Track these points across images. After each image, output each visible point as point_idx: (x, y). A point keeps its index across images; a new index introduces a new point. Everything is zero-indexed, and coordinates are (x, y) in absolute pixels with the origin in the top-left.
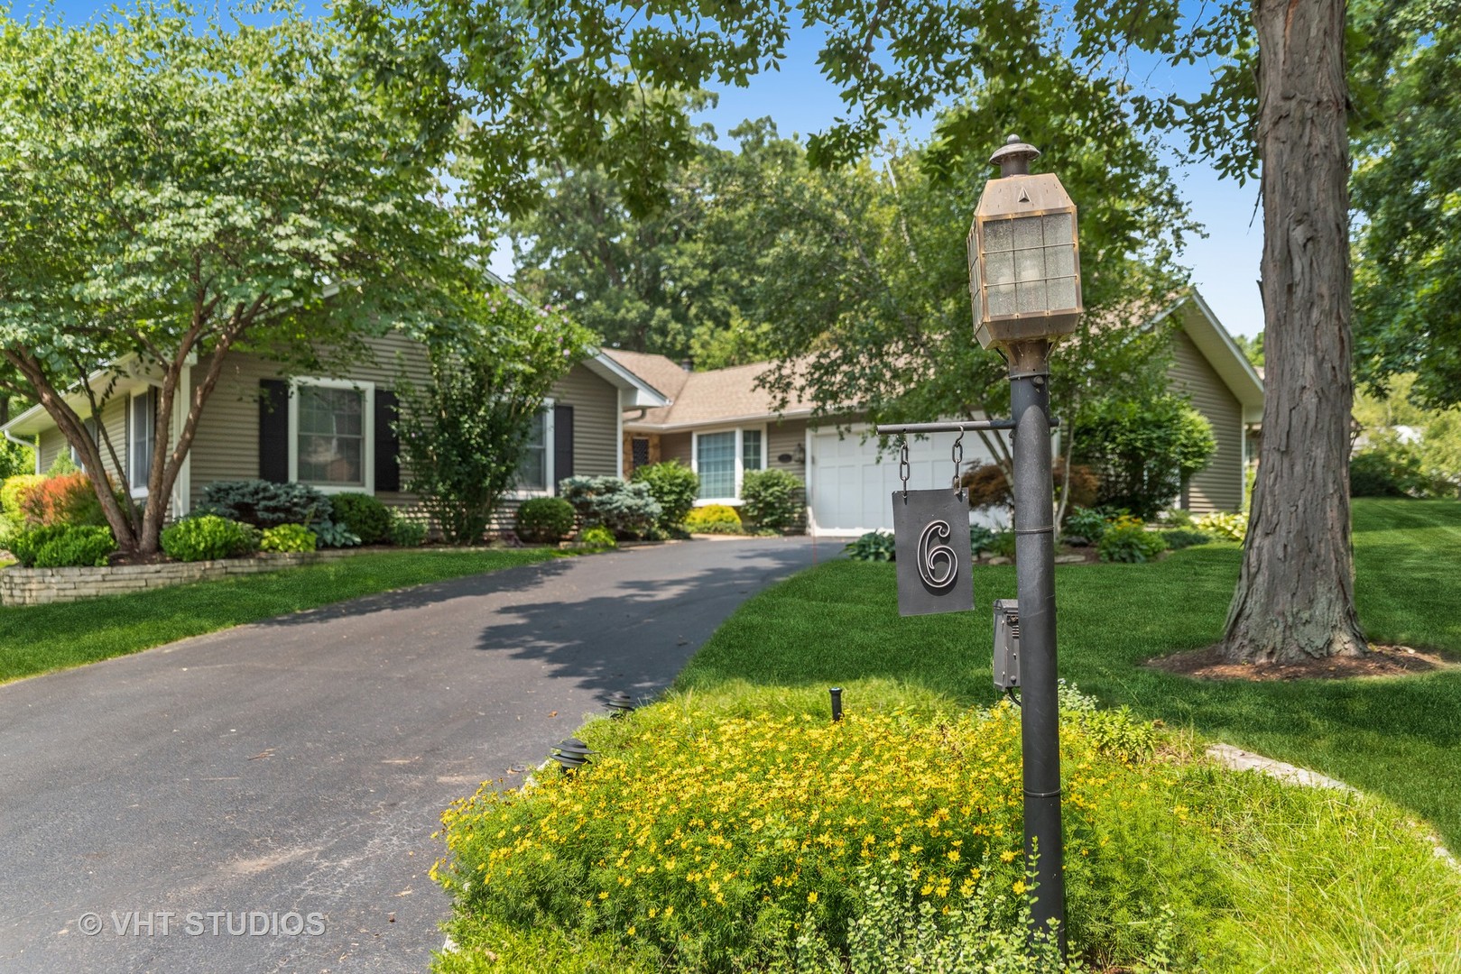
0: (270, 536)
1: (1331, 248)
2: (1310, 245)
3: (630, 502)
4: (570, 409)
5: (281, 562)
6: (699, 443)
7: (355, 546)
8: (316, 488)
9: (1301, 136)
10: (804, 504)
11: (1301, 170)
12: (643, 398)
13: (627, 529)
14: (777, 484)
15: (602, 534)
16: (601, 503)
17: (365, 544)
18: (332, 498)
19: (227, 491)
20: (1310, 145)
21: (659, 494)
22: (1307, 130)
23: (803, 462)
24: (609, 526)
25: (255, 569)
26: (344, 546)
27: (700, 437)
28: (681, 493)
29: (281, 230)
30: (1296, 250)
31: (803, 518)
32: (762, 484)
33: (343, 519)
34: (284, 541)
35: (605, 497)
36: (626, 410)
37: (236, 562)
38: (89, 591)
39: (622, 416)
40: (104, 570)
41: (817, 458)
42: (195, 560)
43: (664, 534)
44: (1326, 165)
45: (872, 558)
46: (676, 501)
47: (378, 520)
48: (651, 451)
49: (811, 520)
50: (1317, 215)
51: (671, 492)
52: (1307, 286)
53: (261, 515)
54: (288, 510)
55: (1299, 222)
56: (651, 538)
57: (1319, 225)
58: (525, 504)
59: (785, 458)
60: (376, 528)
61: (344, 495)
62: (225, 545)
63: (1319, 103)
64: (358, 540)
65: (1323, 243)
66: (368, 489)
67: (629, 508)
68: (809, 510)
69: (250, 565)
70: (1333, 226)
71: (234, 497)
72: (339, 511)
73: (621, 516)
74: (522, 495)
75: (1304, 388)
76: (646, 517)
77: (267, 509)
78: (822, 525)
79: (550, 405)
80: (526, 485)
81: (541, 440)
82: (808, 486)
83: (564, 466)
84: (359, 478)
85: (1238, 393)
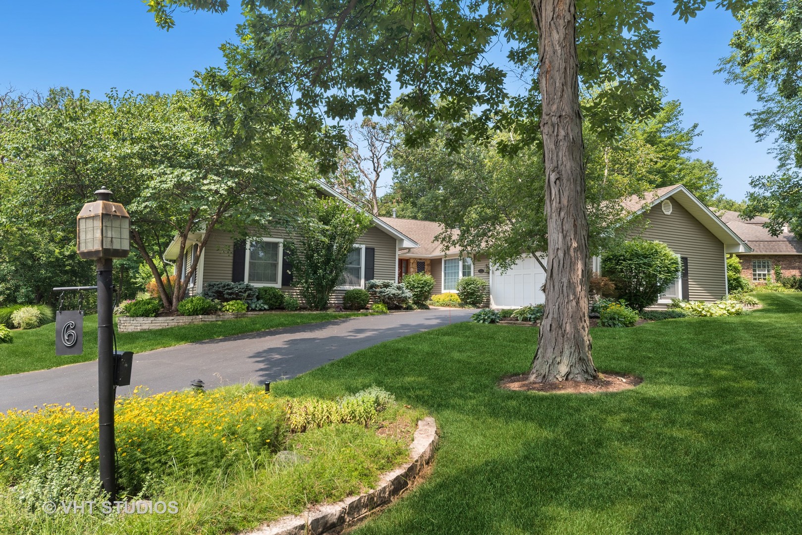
0: (228, 305)
1: (569, 183)
2: (558, 182)
3: (394, 292)
4: (373, 249)
5: (227, 317)
6: (445, 264)
7: (265, 309)
8: (252, 284)
9: (553, 132)
10: (489, 293)
11: (554, 147)
12: (406, 244)
13: (395, 304)
14: (473, 284)
15: (381, 306)
16: (381, 292)
17: (271, 309)
18: (259, 289)
19: (213, 286)
20: (557, 135)
21: (412, 288)
22: (556, 129)
23: (489, 273)
24: (384, 302)
25: (214, 319)
26: (260, 310)
27: (445, 261)
28: (423, 287)
29: (205, 182)
30: (552, 184)
31: (488, 301)
32: (466, 283)
33: (262, 298)
34: (231, 307)
35: (383, 290)
36: (401, 249)
37: (206, 316)
38: (146, 327)
39: (398, 253)
40: (152, 319)
42: (189, 315)
43: (415, 307)
44: (566, 144)
45: (481, 321)
46: (421, 291)
47: (278, 298)
48: (426, 267)
49: (492, 301)
50: (562, 168)
51: (418, 287)
52: (558, 201)
53: (226, 296)
54: (237, 294)
55: (553, 171)
56: (409, 308)
57: (563, 172)
58: (347, 292)
59: (481, 271)
60: (276, 302)
61: (264, 287)
62: (202, 309)
63: (560, 117)
64: (266, 307)
65: (565, 181)
66: (278, 285)
67: (394, 294)
68: (491, 296)
69: (211, 318)
70: (570, 173)
71: (215, 288)
72: (261, 295)
73: (389, 298)
74: (347, 287)
75: (558, 249)
76: (404, 300)
77: (228, 293)
78: (497, 304)
79: (363, 247)
80: (351, 283)
81: (359, 263)
82: (491, 284)
83: (370, 275)
84: (274, 280)
85: (720, 238)
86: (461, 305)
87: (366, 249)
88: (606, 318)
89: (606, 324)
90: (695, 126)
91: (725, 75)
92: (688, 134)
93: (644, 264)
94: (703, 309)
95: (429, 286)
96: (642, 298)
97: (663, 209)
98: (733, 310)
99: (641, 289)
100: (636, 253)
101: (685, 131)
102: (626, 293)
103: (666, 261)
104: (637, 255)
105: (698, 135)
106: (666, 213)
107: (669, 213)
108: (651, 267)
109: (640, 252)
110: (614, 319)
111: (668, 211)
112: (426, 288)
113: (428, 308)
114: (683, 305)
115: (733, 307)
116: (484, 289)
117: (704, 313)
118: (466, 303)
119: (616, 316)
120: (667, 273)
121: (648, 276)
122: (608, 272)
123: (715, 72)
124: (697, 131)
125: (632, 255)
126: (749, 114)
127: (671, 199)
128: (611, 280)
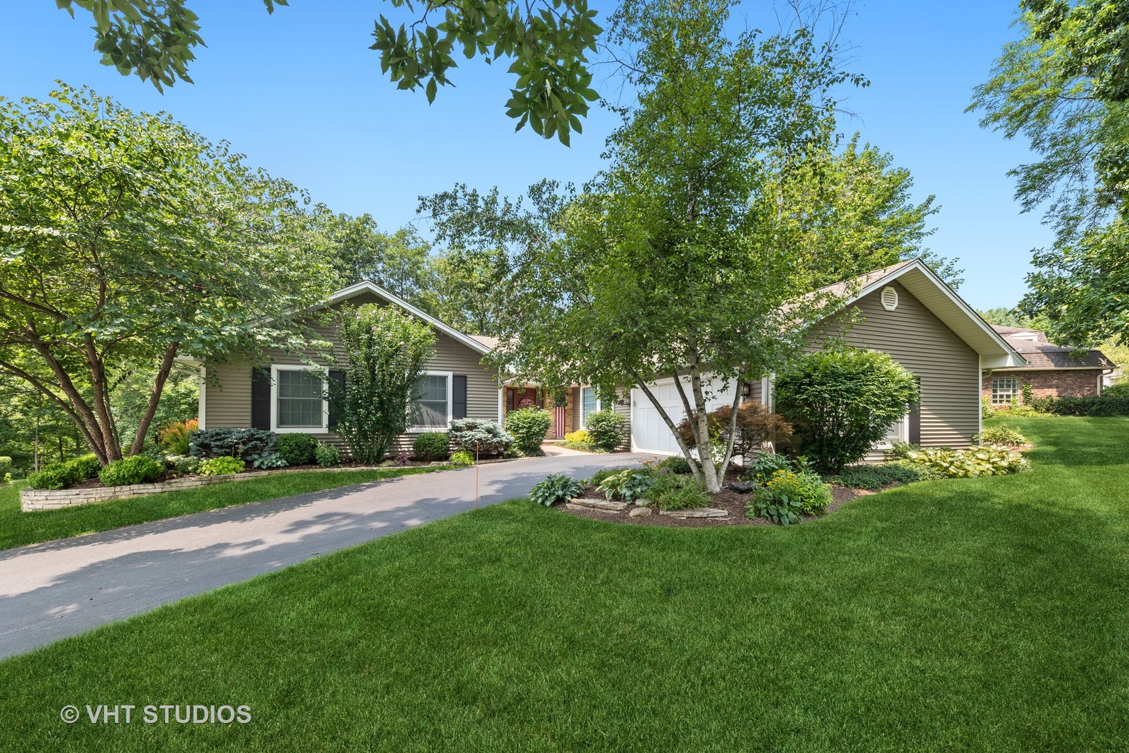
0: (206, 465)
4: (465, 377)
6: (584, 393)
7: (275, 467)
10: (629, 432)
13: (488, 452)
15: (462, 456)
17: (287, 466)
21: (516, 428)
23: (630, 405)
24: (467, 450)
26: (266, 469)
27: (584, 390)
28: (530, 428)
31: (629, 442)
32: (595, 420)
37: (142, 486)
41: (637, 402)
42: (113, 485)
43: (523, 453)
46: (528, 433)
49: (634, 443)
51: (523, 428)
53: (214, 450)
56: (513, 456)
58: (420, 436)
59: (619, 402)
60: (302, 455)
61: (288, 435)
64: (281, 463)
66: (323, 429)
67: (481, 439)
68: (632, 436)
72: (278, 446)
73: (473, 445)
74: (427, 429)
76: (502, 445)
77: (217, 446)
78: (639, 446)
79: (450, 375)
80: (433, 423)
81: (445, 396)
82: (632, 420)
83: (460, 411)
84: (318, 423)
85: (973, 347)
86: (592, 449)
87: (454, 377)
88: (765, 501)
89: (764, 512)
90: (930, 200)
91: (981, 113)
92: (919, 211)
93: (847, 391)
94: (952, 463)
95: (539, 425)
96: (843, 449)
97: (883, 301)
98: (1005, 464)
99: (841, 434)
100: (833, 373)
101: (915, 208)
102: (815, 440)
103: (890, 385)
104: (835, 376)
105: (934, 212)
106: (888, 308)
107: (893, 308)
108: (861, 395)
109: (841, 370)
110: (781, 503)
111: (891, 303)
112: (536, 429)
113: (542, 454)
114: (913, 454)
115: (1003, 458)
116: (623, 426)
117: (952, 470)
118: (598, 446)
119: (785, 499)
120: (892, 406)
121: (854, 411)
122: (784, 406)
123: (966, 111)
124: (932, 207)
125: (826, 375)
126: (1015, 172)
127: (896, 284)
128: (786, 419)
